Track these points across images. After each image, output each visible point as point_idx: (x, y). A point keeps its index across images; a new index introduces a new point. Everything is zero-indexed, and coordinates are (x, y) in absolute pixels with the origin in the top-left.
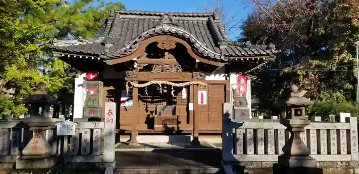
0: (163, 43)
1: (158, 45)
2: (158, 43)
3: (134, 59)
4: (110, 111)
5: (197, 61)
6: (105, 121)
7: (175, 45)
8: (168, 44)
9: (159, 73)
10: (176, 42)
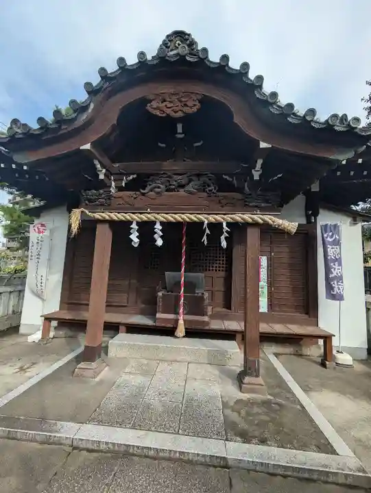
0: (164, 101)
1: (148, 107)
2: (149, 101)
3: (83, 148)
5: (263, 145)
7: (197, 103)
8: (179, 104)
9: (158, 193)
10: (200, 97)
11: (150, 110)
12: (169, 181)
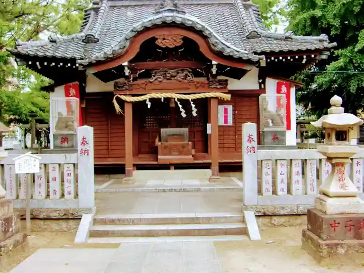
0: (164, 39)
1: (156, 42)
2: (157, 39)
3: (123, 64)
4: (84, 138)
5: (214, 62)
6: (79, 152)
7: (181, 40)
8: (172, 40)
9: (160, 82)
10: (182, 37)
11: (158, 44)
12: (165, 74)
